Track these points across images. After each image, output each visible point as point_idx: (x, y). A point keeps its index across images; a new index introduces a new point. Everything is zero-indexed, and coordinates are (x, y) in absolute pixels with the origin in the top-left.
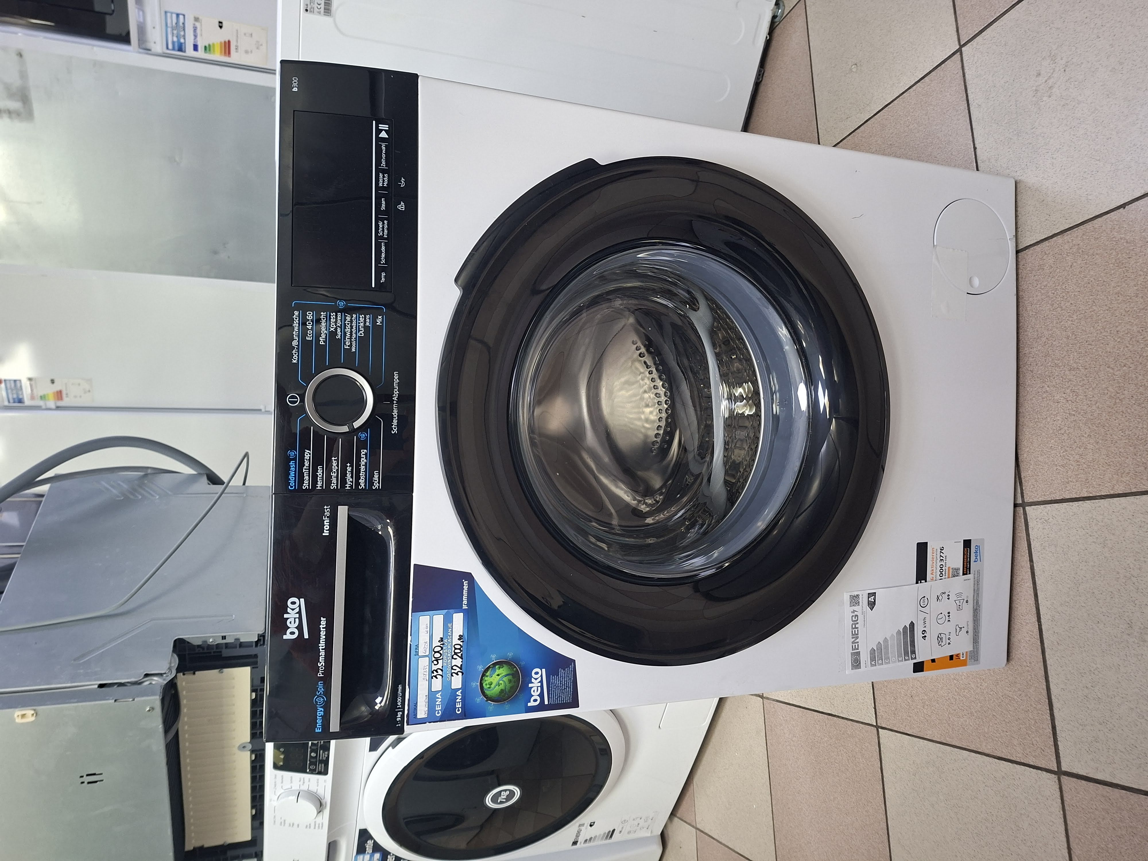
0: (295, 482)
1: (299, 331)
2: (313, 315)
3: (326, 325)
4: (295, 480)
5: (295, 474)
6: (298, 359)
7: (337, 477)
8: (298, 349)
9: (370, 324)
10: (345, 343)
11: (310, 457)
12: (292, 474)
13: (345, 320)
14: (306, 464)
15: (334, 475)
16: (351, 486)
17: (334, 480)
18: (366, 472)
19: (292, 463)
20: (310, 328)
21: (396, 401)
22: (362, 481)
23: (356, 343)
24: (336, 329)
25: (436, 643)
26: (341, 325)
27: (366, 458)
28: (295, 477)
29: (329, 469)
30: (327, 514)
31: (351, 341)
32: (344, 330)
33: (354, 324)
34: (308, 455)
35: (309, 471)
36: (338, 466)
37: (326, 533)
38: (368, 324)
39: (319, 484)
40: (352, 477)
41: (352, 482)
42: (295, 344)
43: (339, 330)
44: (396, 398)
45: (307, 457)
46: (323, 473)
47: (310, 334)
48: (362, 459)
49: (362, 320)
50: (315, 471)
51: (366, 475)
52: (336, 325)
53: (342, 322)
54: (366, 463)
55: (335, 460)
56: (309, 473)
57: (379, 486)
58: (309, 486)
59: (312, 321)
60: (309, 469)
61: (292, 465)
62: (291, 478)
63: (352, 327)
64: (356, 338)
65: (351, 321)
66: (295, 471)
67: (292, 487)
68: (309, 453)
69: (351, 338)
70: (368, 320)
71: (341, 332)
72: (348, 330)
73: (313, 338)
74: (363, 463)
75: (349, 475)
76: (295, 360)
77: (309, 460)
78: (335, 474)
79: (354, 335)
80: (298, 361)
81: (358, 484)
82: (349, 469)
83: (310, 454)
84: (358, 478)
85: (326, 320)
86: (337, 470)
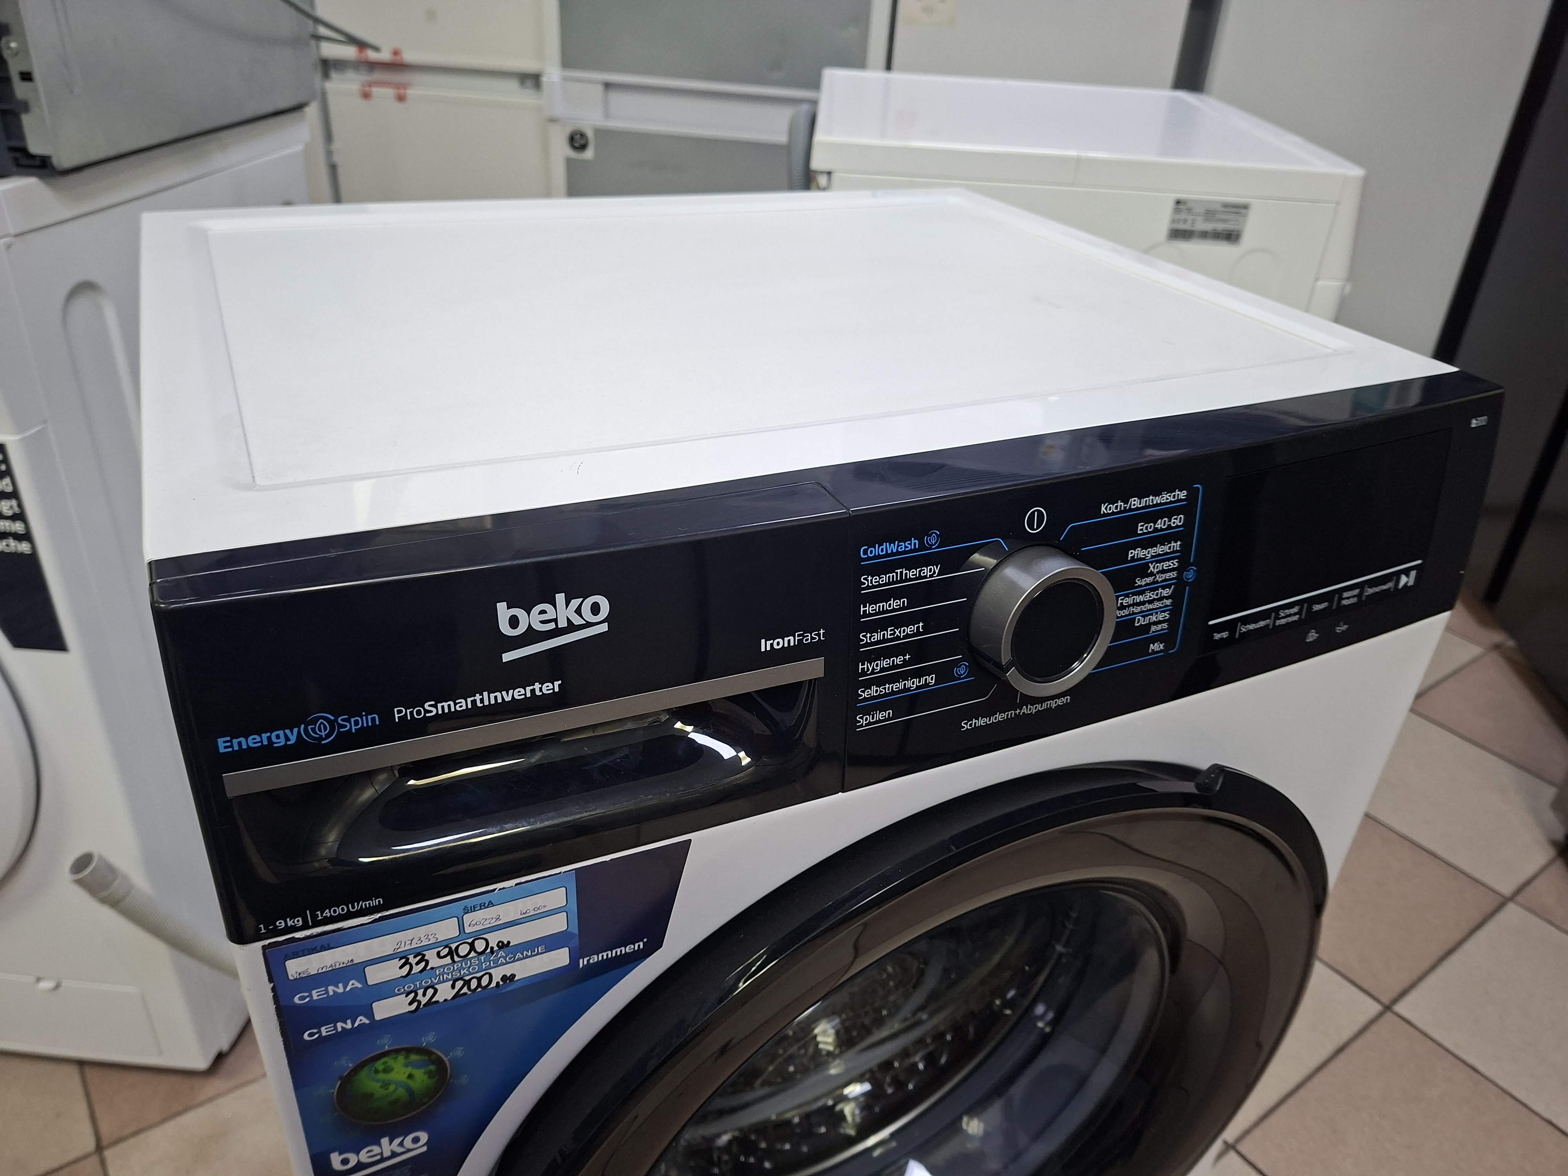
0: (875, 557)
1: (1154, 506)
2: (1177, 526)
3: (1159, 555)
4: (880, 557)
5: (893, 554)
6: (1108, 514)
7: (884, 641)
8: (1125, 511)
9: (1154, 632)
10: (1127, 596)
11: (925, 577)
12: (892, 548)
13: (1164, 588)
14: (911, 574)
15: (888, 634)
16: (864, 673)
17: (877, 637)
18: (893, 693)
19: (915, 543)
20: (1156, 526)
21: (1019, 713)
22: (873, 691)
23: (1126, 616)
24: (1152, 574)
25: (494, 939)
26: (1157, 582)
27: (918, 688)
28: (887, 555)
29: (899, 621)
30: (808, 638)
31: (1129, 606)
32: (1147, 590)
33: (1157, 604)
34: (930, 572)
35: (897, 582)
36: (907, 636)
37: (765, 645)
38: (1153, 628)
39: (870, 609)
40: (883, 670)
41: (873, 673)
42: (1133, 503)
43: (1149, 580)
44: (1025, 711)
45: (926, 571)
46: (894, 610)
47: (1147, 528)
48: (916, 680)
49: (1161, 617)
50: (896, 594)
51: (886, 695)
52: (1158, 573)
53: (1162, 581)
54: (909, 690)
55: (918, 628)
56: (893, 583)
57: (861, 726)
58: (868, 587)
59: (1170, 527)
60: (902, 581)
61: (910, 544)
62: (884, 547)
63: (1151, 602)
64: (1134, 614)
65: (1161, 599)
66: (898, 553)
67: (865, 552)
68: (934, 572)
69: (1133, 605)
70: (1159, 627)
71: (1147, 584)
72: (1150, 596)
73: (1141, 535)
74: (909, 684)
75: (885, 663)
76: (1106, 509)
77: (920, 577)
78: (891, 634)
79: (1138, 609)
80: (1105, 515)
81: (867, 685)
82: (898, 660)
83: (931, 576)
84: (880, 682)
85: (1167, 553)
86: (898, 638)
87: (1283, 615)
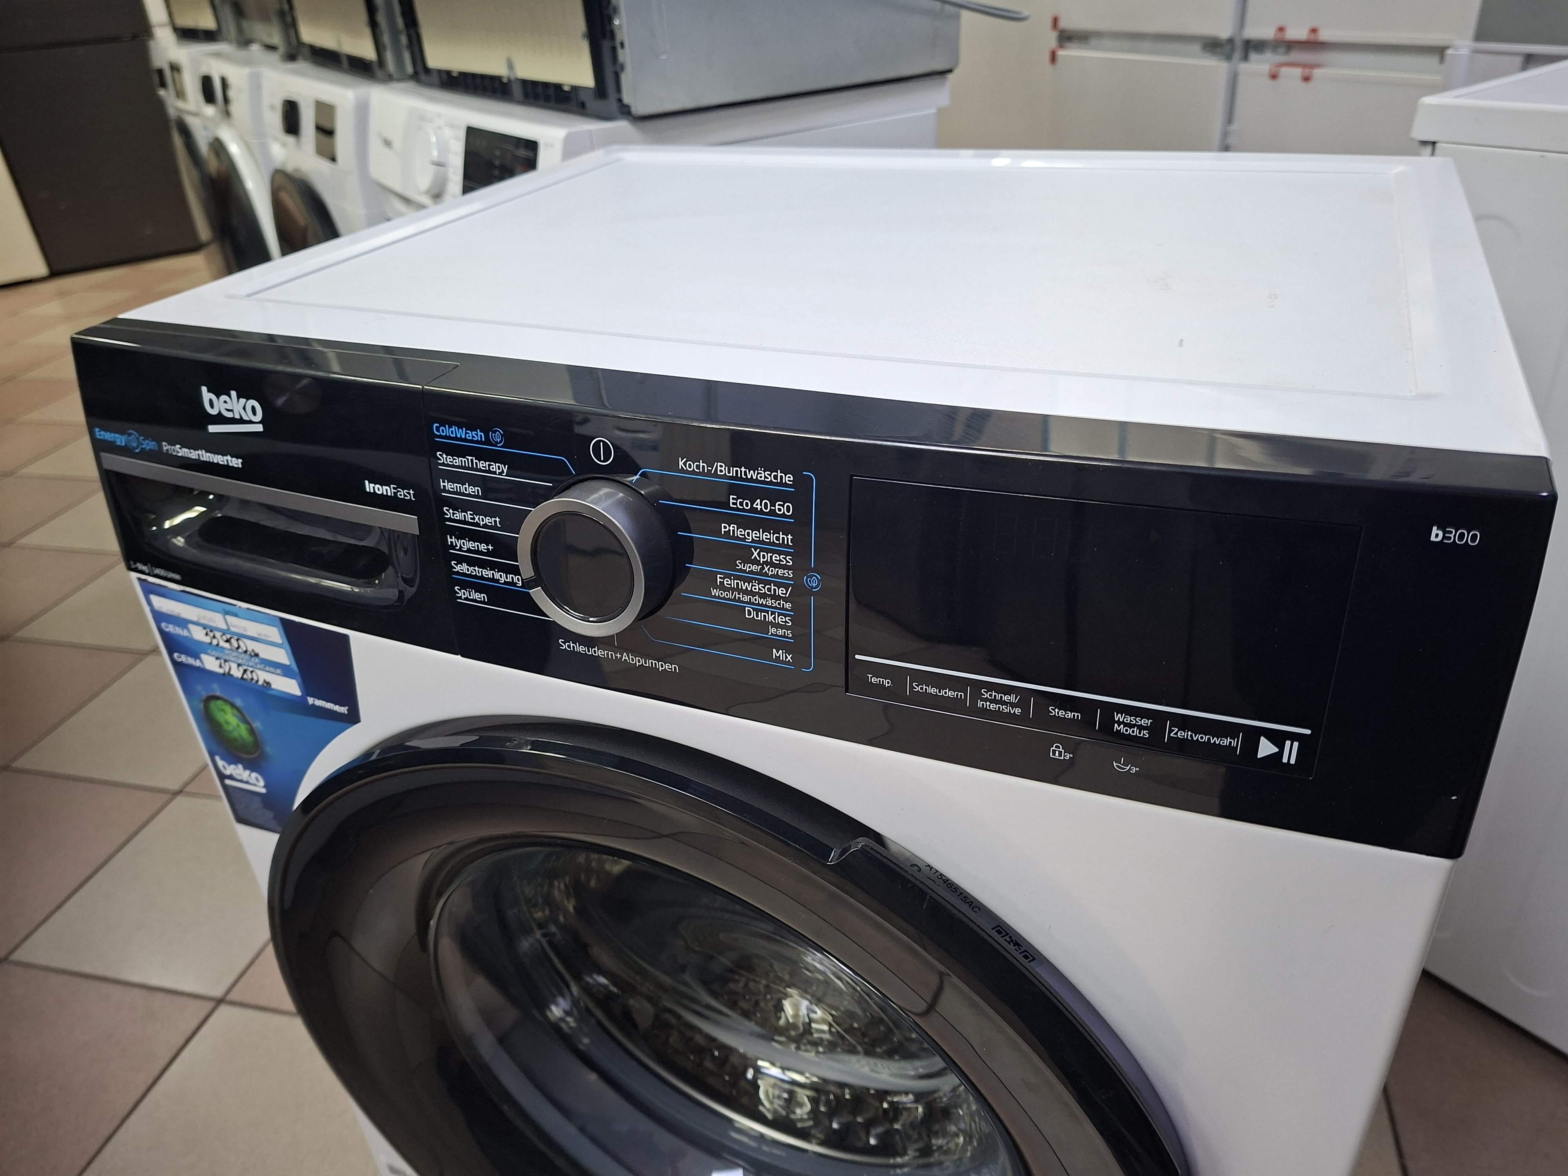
0: (446, 437)
1: (747, 480)
2: (784, 515)
3: (763, 542)
4: (450, 438)
5: (461, 439)
6: (687, 472)
7: (465, 522)
8: (709, 474)
9: (772, 634)
10: (727, 576)
11: (495, 473)
12: (461, 433)
13: (779, 585)
14: (482, 465)
15: (469, 516)
16: (453, 547)
17: (459, 516)
18: (482, 578)
19: (481, 436)
20: (754, 506)
21: (621, 657)
22: (463, 568)
23: (729, 599)
24: (756, 562)
25: (251, 646)
26: (766, 575)
27: (505, 583)
28: (456, 439)
29: (479, 509)
30: (402, 493)
31: (733, 590)
32: (756, 579)
33: (770, 602)
34: (499, 470)
35: (468, 468)
36: (485, 526)
37: (369, 487)
38: (773, 630)
39: (449, 486)
40: (469, 551)
41: (460, 549)
42: (719, 468)
43: (754, 568)
44: (626, 659)
45: (495, 467)
46: (469, 495)
47: (741, 503)
48: (504, 575)
49: (780, 620)
50: (472, 480)
51: (476, 577)
52: (766, 563)
53: (772, 576)
54: (497, 581)
55: (495, 521)
56: (465, 468)
57: (460, 598)
58: (443, 464)
59: (772, 513)
60: (472, 469)
61: (477, 435)
62: (453, 429)
63: (763, 596)
64: (739, 600)
65: (776, 597)
66: (466, 440)
67: (438, 429)
68: (503, 472)
69: (741, 591)
70: (780, 632)
71: (751, 572)
72: (757, 587)
73: (733, 509)
74: (497, 576)
75: (471, 545)
76: (685, 464)
77: (489, 472)
78: (471, 519)
79: (746, 598)
80: (682, 471)
81: (460, 560)
82: (483, 547)
83: (500, 474)
84: (471, 562)
85: (773, 544)
86: (477, 525)
87: (987, 695)
